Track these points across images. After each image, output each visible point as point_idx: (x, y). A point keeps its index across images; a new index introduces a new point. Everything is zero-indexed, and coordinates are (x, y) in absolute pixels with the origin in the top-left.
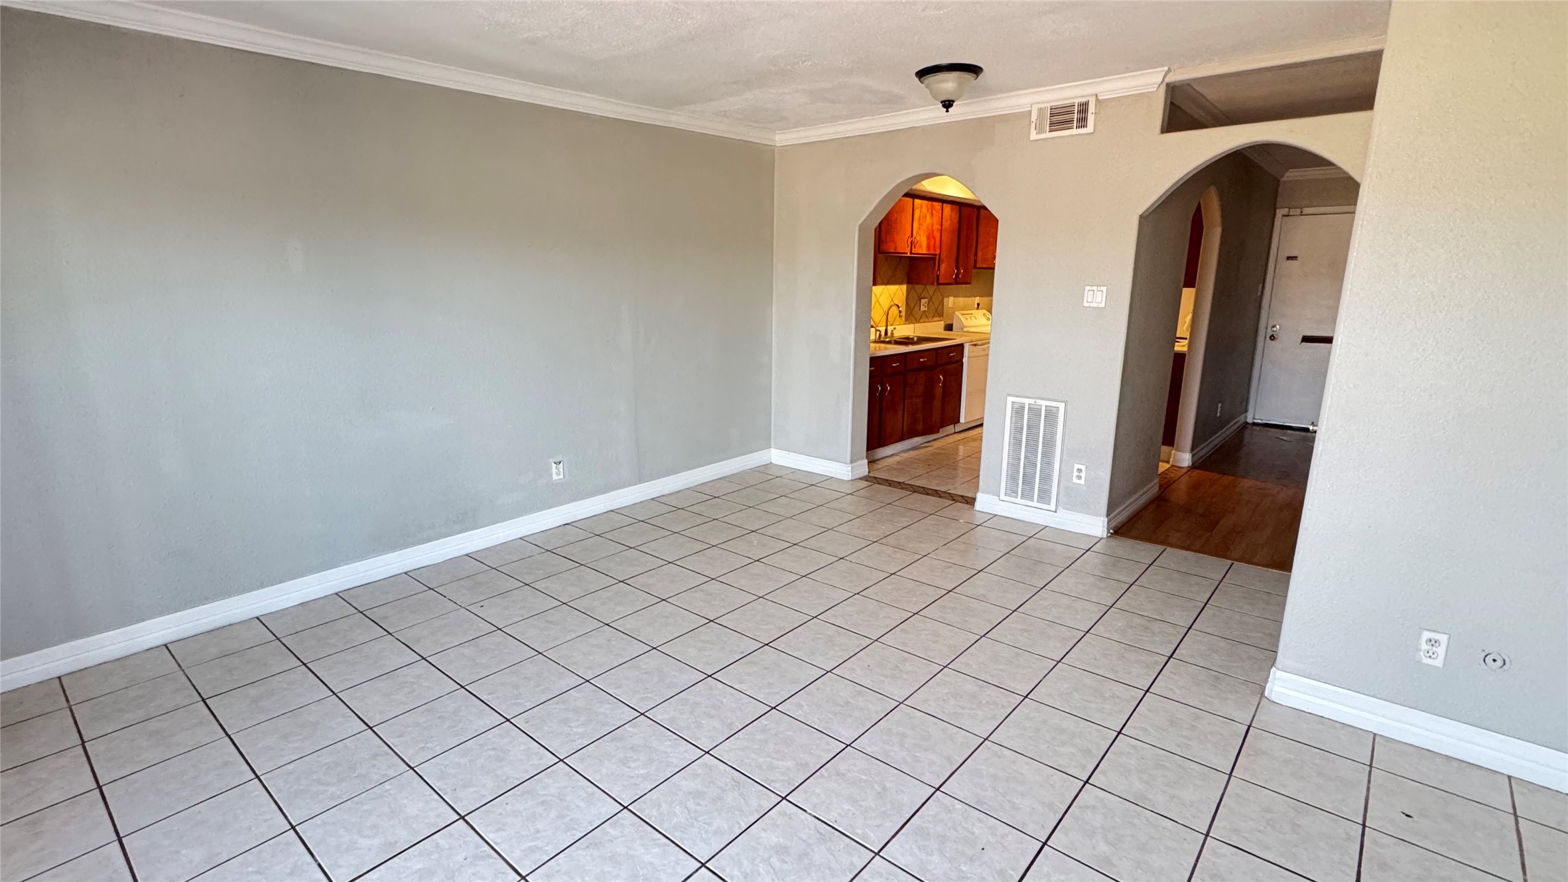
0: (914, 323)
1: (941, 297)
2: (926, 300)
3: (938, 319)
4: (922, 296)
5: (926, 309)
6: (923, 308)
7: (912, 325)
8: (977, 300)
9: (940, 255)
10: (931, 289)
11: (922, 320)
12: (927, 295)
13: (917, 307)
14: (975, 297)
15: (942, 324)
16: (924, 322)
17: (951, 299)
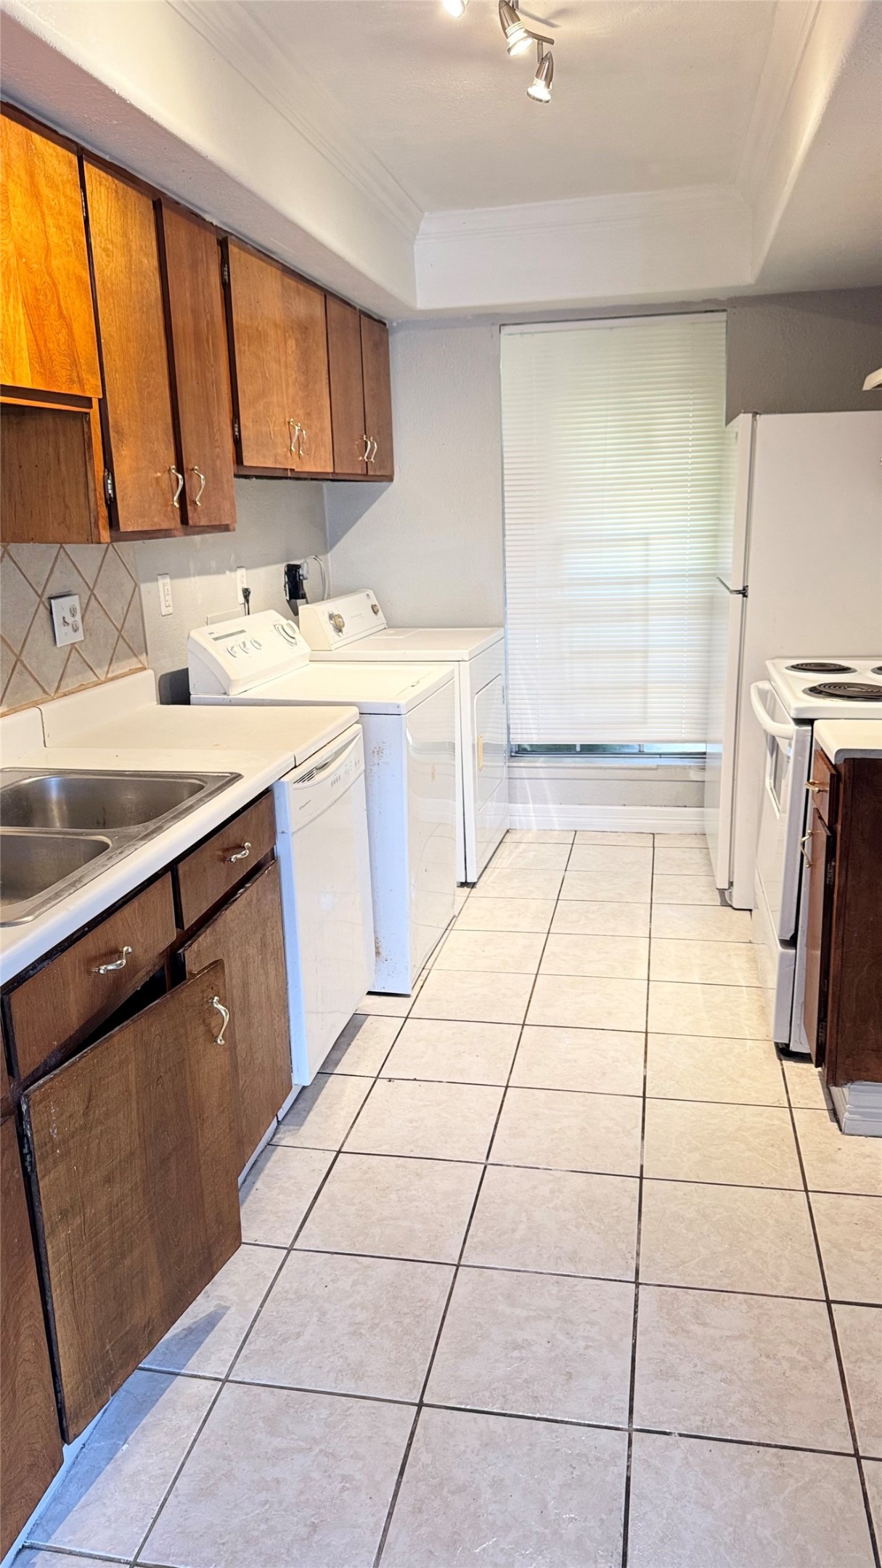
0: (35, 704)
1: (131, 585)
2: (74, 601)
3: (134, 663)
4: (52, 590)
5: (79, 636)
6: (65, 636)
7: (34, 712)
8: (241, 578)
9: (103, 402)
10: (86, 556)
11: (69, 683)
12: (73, 581)
13: (39, 638)
14: (232, 570)
15: (146, 684)
16: (82, 688)
17: (164, 584)
